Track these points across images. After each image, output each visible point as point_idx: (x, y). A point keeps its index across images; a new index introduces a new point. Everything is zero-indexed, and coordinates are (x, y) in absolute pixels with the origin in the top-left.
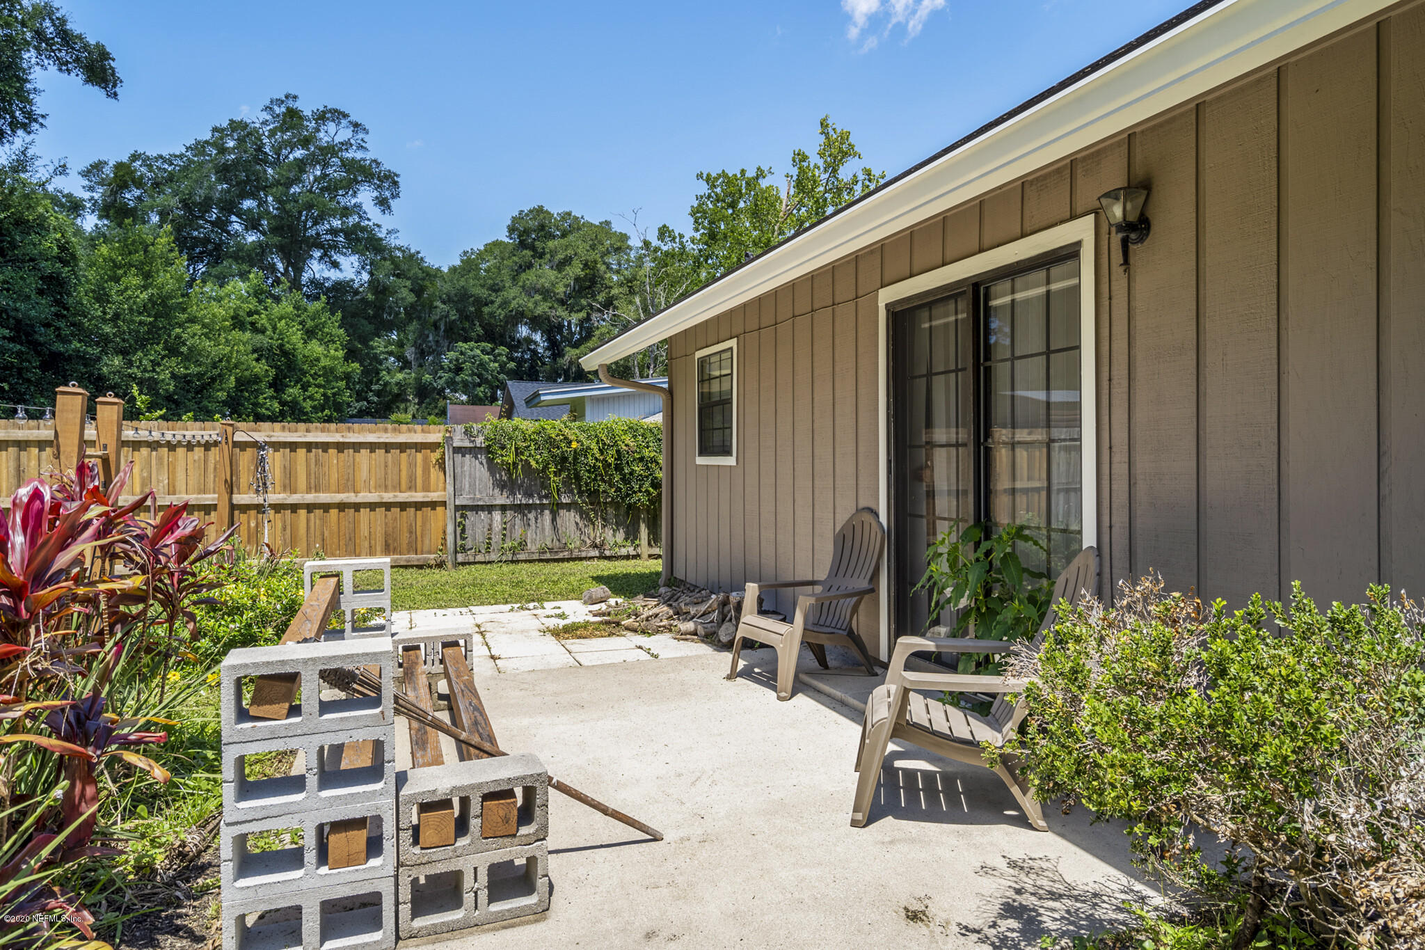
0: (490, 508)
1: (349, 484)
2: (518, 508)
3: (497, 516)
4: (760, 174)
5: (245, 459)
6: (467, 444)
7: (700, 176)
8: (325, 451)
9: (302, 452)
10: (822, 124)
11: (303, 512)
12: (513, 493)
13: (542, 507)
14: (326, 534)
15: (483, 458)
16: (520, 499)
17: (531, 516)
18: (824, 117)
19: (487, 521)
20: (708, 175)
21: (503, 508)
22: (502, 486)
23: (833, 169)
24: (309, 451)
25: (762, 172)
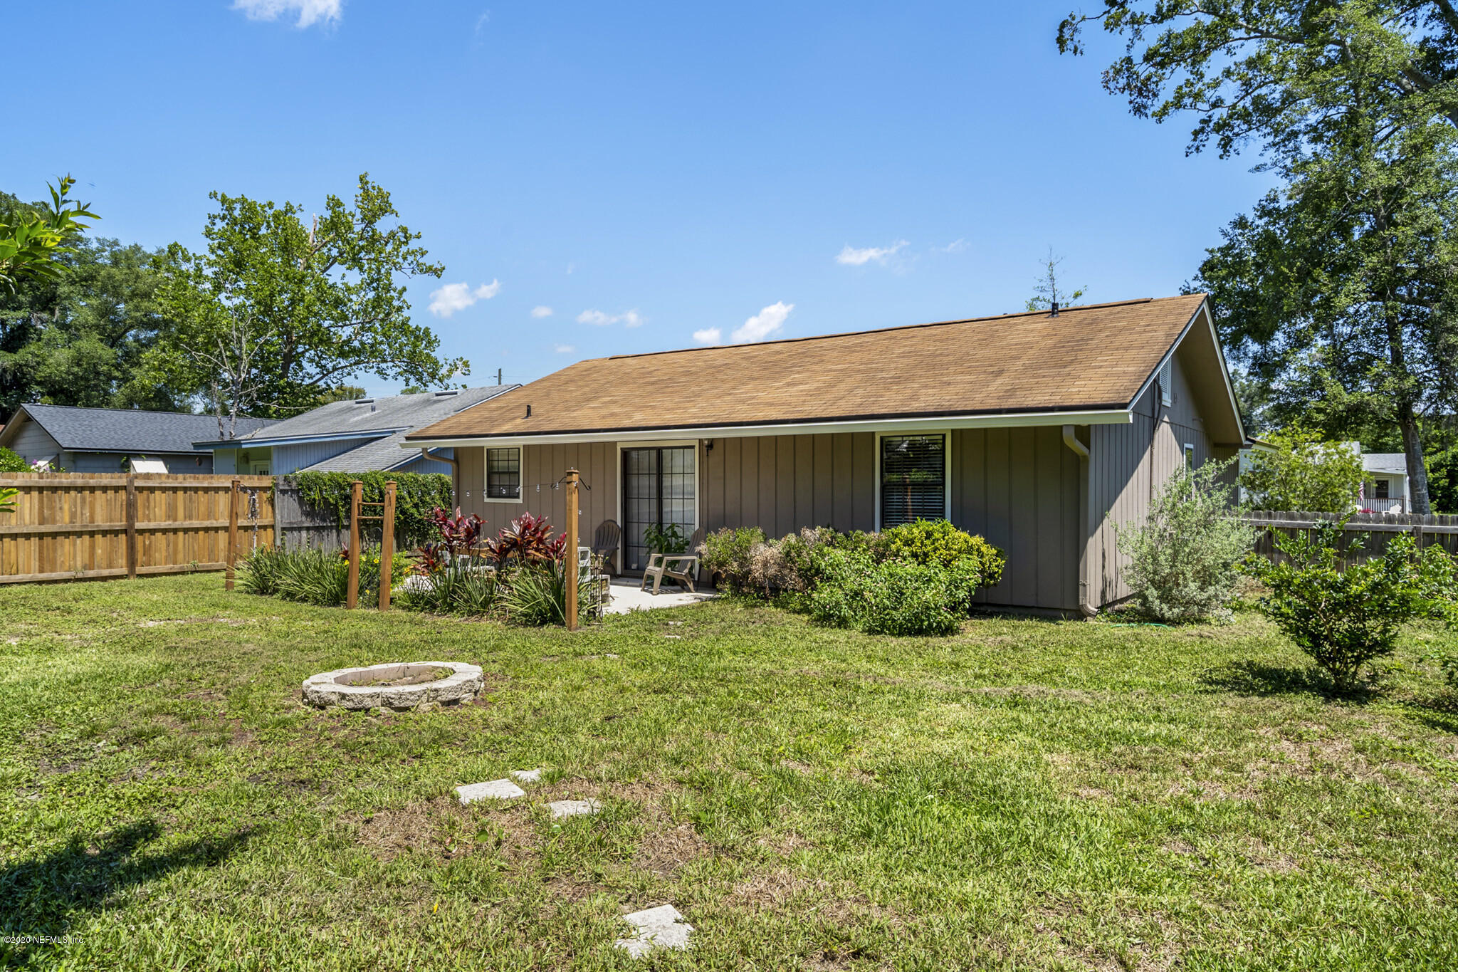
0: (300, 529)
1: (210, 514)
2: (317, 529)
3: (304, 534)
4: (289, 209)
5: (141, 498)
6: (287, 488)
7: (213, 195)
8: (196, 492)
9: (180, 493)
10: (361, 180)
11: (181, 534)
12: (313, 519)
13: (332, 528)
14: (196, 548)
15: (295, 496)
16: (318, 523)
17: (325, 533)
18: (363, 173)
19: (298, 538)
20: (223, 196)
21: (308, 529)
22: (307, 514)
23: (369, 220)
24: (185, 493)
25: (292, 207)
